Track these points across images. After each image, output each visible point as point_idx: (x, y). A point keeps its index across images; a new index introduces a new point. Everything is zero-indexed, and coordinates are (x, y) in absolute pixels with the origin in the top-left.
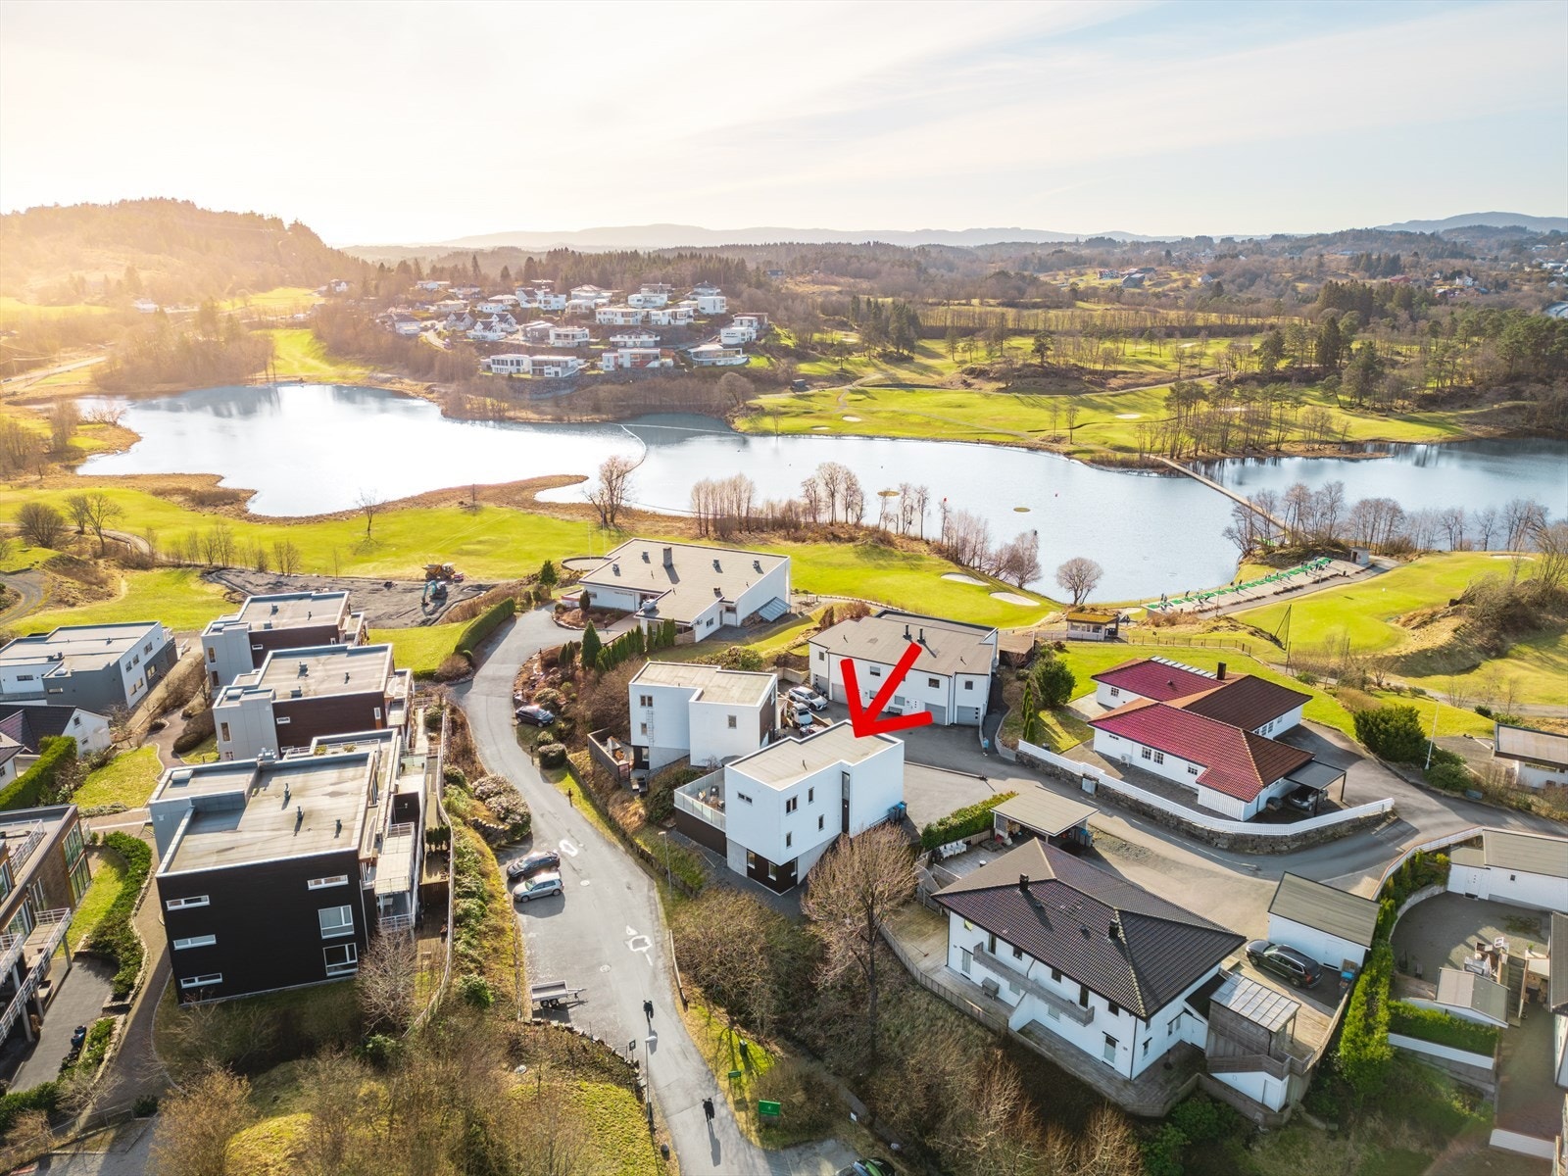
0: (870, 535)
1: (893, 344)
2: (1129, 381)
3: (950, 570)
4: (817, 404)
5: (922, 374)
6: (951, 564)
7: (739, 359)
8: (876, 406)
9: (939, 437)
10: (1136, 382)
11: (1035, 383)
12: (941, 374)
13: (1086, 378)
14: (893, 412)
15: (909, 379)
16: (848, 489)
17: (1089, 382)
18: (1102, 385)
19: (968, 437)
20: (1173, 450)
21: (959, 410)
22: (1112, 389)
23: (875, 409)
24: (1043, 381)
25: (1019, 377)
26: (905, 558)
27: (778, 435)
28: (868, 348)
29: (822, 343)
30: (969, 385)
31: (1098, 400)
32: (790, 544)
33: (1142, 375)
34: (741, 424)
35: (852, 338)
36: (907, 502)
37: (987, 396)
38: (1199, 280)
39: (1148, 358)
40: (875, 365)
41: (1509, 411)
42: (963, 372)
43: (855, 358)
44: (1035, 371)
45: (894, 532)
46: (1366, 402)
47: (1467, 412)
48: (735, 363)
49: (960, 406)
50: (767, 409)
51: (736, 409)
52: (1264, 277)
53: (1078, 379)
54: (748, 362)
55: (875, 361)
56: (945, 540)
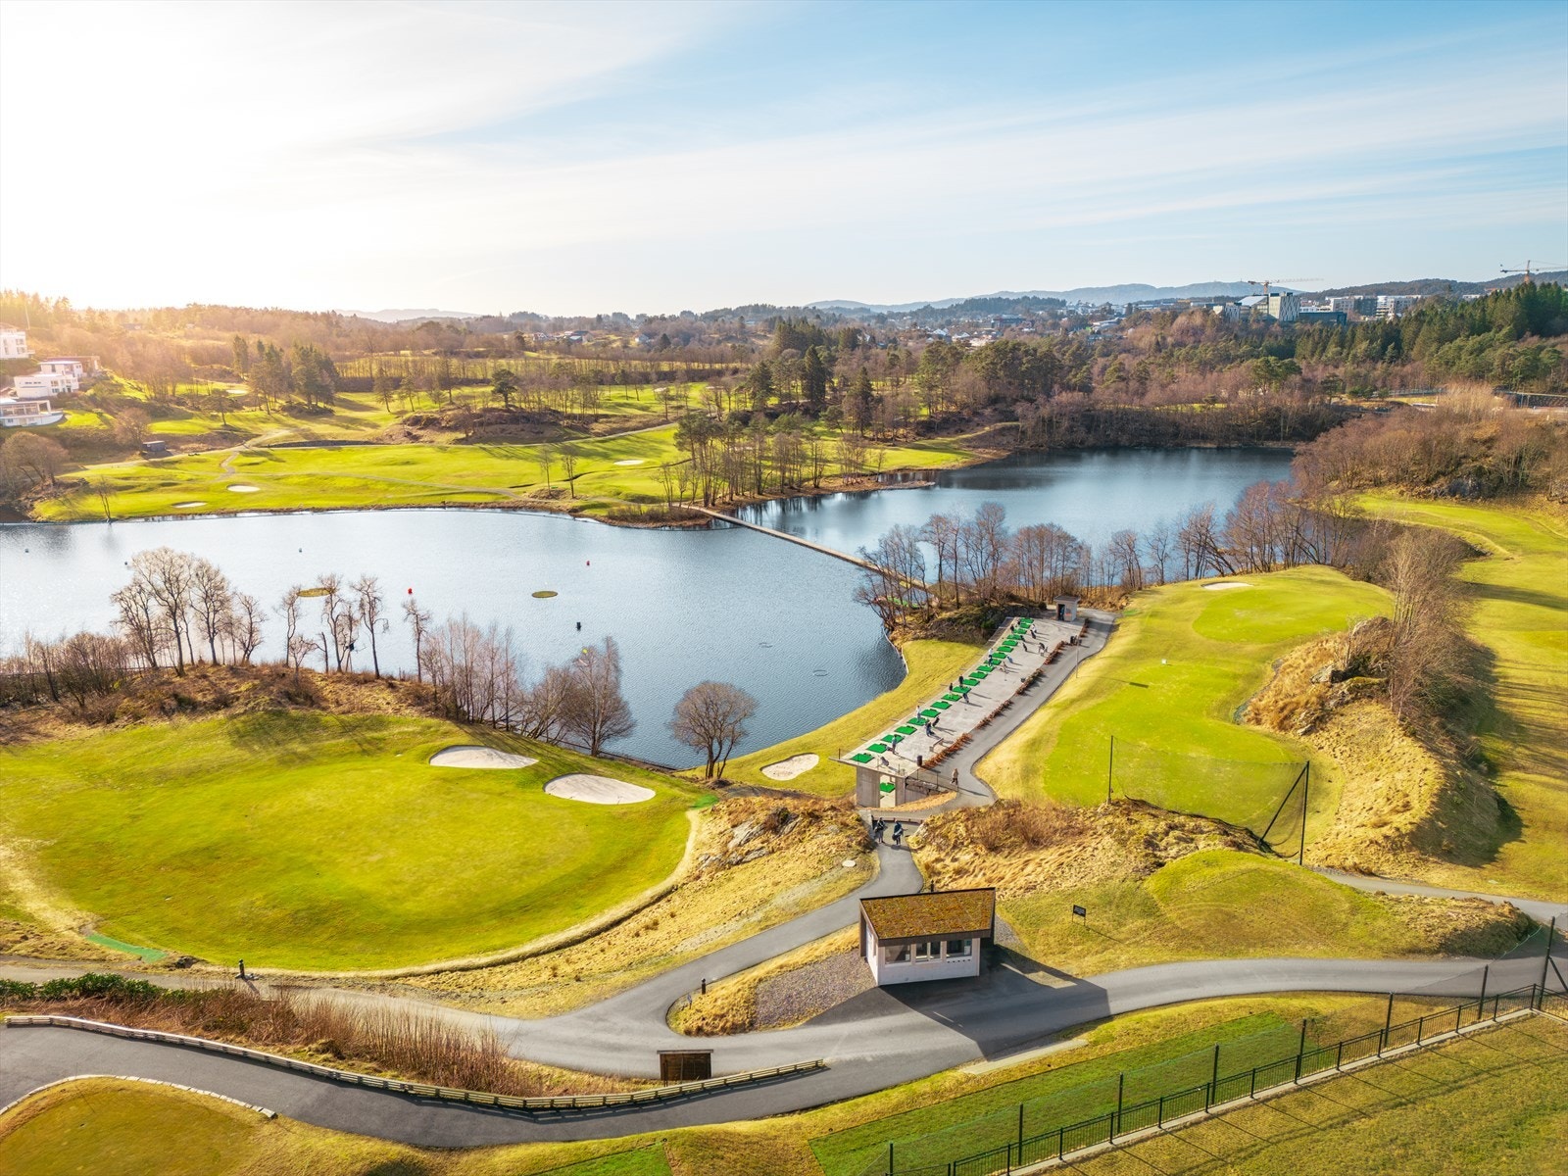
0: (265, 687)
1: (302, 393)
2: (614, 426)
3: (449, 741)
4: (181, 474)
5: (347, 428)
6: (448, 726)
7: (48, 417)
8: (282, 470)
9: (384, 503)
10: (621, 427)
11: (503, 430)
12: (375, 426)
13: (564, 423)
14: (309, 475)
15: (330, 435)
16: (207, 598)
17: (571, 427)
18: (586, 431)
19: (428, 501)
20: (707, 496)
21: (408, 467)
22: (598, 435)
23: (280, 474)
24: (513, 428)
25: (481, 424)
26: (347, 729)
27: (112, 521)
28: (265, 401)
29: (193, 397)
30: (416, 438)
31: (586, 446)
32: (80, 731)
33: (627, 418)
34: (45, 509)
35: (239, 390)
36: (338, 610)
37: (443, 449)
38: (637, 340)
39: (625, 401)
40: (277, 421)
41: (1002, 432)
42: (404, 422)
43: (247, 412)
44: (501, 417)
45: (320, 668)
46: (869, 434)
47: (964, 436)
48: (39, 422)
49: (407, 463)
50: (93, 484)
51: (39, 488)
52: (697, 337)
53: (555, 424)
54: (63, 420)
55: (277, 416)
56: (427, 678)
